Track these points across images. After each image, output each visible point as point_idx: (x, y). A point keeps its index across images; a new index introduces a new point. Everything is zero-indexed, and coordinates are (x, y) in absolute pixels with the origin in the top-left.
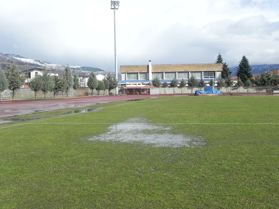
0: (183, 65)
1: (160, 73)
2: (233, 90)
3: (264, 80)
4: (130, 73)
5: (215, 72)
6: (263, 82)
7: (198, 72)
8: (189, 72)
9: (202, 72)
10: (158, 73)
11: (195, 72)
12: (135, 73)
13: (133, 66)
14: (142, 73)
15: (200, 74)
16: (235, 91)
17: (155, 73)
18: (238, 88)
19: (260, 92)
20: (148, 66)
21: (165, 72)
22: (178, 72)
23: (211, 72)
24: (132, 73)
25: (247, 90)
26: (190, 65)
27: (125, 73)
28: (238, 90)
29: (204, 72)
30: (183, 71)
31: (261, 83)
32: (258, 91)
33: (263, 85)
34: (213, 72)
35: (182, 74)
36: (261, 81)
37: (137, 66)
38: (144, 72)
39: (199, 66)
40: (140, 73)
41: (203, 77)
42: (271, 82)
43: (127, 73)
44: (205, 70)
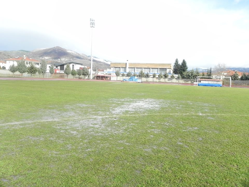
0: (147, 64)
1: (133, 68)
2: (169, 80)
3: (189, 75)
4: (116, 67)
5: (166, 69)
6: (188, 77)
7: (156, 68)
8: (150, 68)
9: (158, 68)
10: (132, 68)
11: (154, 68)
12: (119, 67)
13: (118, 63)
14: (123, 68)
15: (157, 70)
16: (170, 81)
17: (131, 68)
18: (172, 80)
19: (187, 83)
20: (126, 63)
21: (136, 68)
22: (144, 68)
23: (164, 69)
24: (117, 67)
25: (178, 81)
26: (151, 64)
27: (113, 67)
28: (172, 81)
29: (160, 68)
30: (147, 67)
31: (187, 77)
32: (185, 82)
33: (188, 78)
34: (165, 69)
35: (146, 70)
36: (187, 76)
37: (120, 64)
38: (124, 67)
39: (157, 65)
40: (122, 67)
41: (159, 71)
42: (194, 77)
43: (114, 67)
44: (160, 67)
